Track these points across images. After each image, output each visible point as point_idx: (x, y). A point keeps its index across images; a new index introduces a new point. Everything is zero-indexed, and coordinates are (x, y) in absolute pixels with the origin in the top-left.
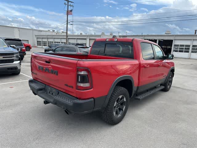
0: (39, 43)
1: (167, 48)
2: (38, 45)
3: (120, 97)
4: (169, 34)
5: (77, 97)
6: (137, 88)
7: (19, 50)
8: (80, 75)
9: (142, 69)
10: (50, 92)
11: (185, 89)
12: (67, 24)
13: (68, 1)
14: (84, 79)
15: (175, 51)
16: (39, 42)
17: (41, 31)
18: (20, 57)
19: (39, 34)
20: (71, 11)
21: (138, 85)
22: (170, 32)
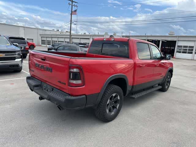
0: (43, 42)
1: (170, 49)
2: (42, 44)
3: (114, 95)
4: (173, 35)
5: (70, 93)
6: (131, 87)
7: (23, 48)
8: (72, 72)
9: (137, 68)
10: (45, 89)
11: (184, 90)
12: (71, 24)
13: (72, 2)
14: (76, 76)
15: (179, 52)
16: (44, 40)
17: (46, 30)
18: (21, 54)
19: (43, 34)
20: (75, 11)
21: (133, 84)
22: (174, 33)
